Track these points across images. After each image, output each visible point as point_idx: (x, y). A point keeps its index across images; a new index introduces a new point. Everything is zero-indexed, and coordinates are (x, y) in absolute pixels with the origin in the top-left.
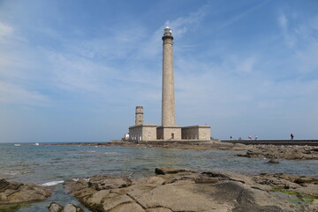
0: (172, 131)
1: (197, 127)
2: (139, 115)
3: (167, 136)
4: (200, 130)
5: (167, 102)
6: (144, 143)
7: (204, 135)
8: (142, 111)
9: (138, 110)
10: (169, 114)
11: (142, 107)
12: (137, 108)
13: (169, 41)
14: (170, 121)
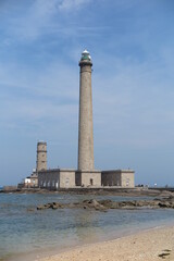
0: (90, 176)
1: (119, 172)
2: (41, 154)
3: (85, 182)
4: (123, 175)
5: (85, 142)
6: (64, 190)
7: (128, 181)
8: (46, 148)
9: (41, 147)
10: (86, 156)
11: (45, 144)
12: (39, 144)
13: (87, 68)
14: (88, 165)
